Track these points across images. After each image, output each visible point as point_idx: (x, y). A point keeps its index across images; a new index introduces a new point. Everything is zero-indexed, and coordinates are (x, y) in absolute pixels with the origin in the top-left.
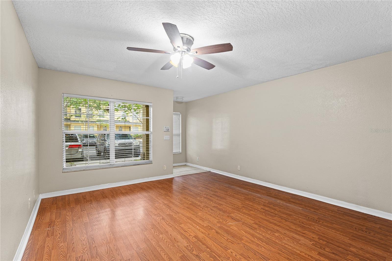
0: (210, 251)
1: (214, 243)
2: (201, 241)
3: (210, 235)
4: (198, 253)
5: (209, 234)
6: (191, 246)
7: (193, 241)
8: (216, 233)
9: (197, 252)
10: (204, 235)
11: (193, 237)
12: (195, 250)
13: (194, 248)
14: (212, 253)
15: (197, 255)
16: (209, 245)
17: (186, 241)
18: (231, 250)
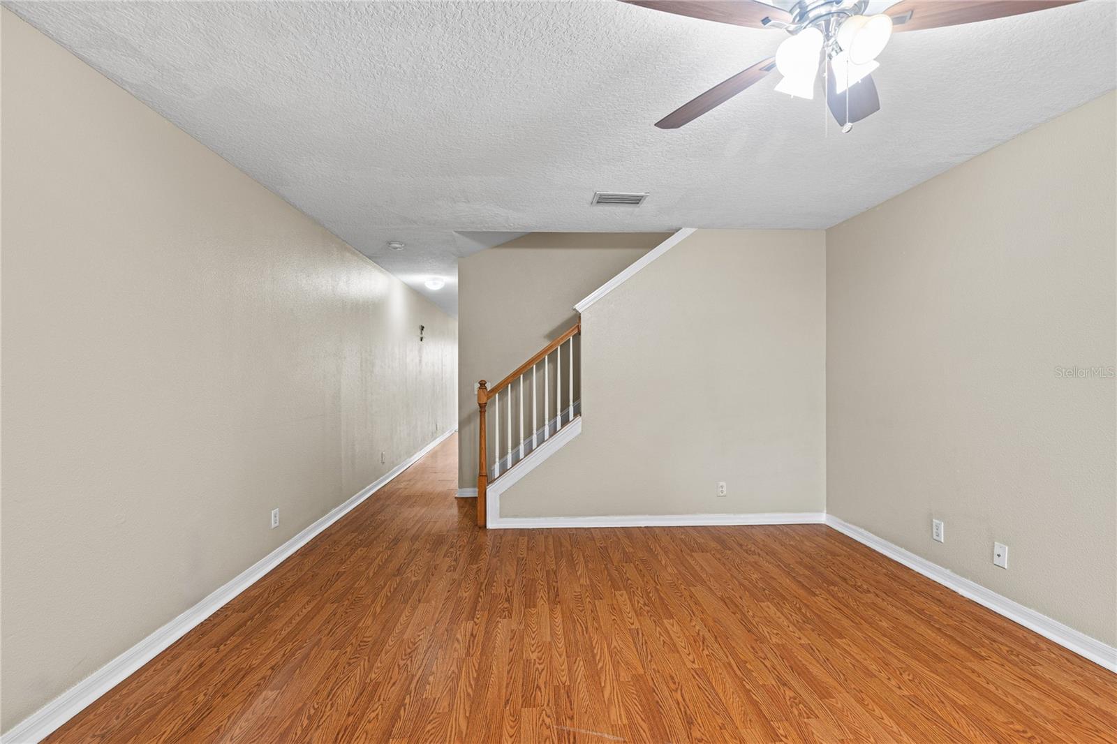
0: (744, 682)
1: (721, 695)
2: (760, 713)
3: (720, 721)
4: (779, 689)
5: (721, 729)
6: (796, 713)
7: (787, 724)
8: (692, 723)
9: (783, 691)
10: (743, 732)
11: (783, 739)
12: (788, 698)
13: (789, 703)
14: (741, 675)
15: (785, 684)
16: (739, 697)
17: (813, 733)
18: (689, 665)
